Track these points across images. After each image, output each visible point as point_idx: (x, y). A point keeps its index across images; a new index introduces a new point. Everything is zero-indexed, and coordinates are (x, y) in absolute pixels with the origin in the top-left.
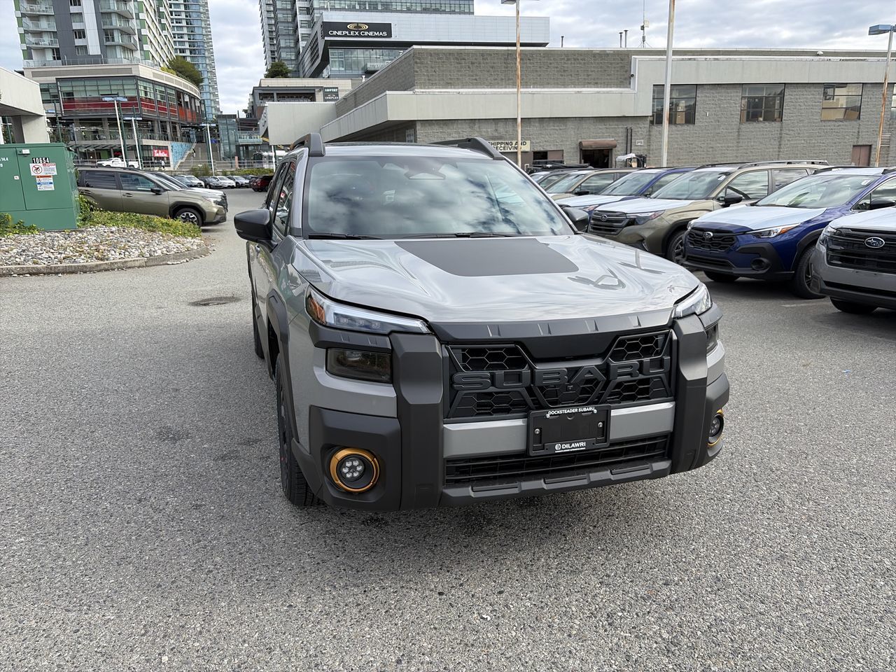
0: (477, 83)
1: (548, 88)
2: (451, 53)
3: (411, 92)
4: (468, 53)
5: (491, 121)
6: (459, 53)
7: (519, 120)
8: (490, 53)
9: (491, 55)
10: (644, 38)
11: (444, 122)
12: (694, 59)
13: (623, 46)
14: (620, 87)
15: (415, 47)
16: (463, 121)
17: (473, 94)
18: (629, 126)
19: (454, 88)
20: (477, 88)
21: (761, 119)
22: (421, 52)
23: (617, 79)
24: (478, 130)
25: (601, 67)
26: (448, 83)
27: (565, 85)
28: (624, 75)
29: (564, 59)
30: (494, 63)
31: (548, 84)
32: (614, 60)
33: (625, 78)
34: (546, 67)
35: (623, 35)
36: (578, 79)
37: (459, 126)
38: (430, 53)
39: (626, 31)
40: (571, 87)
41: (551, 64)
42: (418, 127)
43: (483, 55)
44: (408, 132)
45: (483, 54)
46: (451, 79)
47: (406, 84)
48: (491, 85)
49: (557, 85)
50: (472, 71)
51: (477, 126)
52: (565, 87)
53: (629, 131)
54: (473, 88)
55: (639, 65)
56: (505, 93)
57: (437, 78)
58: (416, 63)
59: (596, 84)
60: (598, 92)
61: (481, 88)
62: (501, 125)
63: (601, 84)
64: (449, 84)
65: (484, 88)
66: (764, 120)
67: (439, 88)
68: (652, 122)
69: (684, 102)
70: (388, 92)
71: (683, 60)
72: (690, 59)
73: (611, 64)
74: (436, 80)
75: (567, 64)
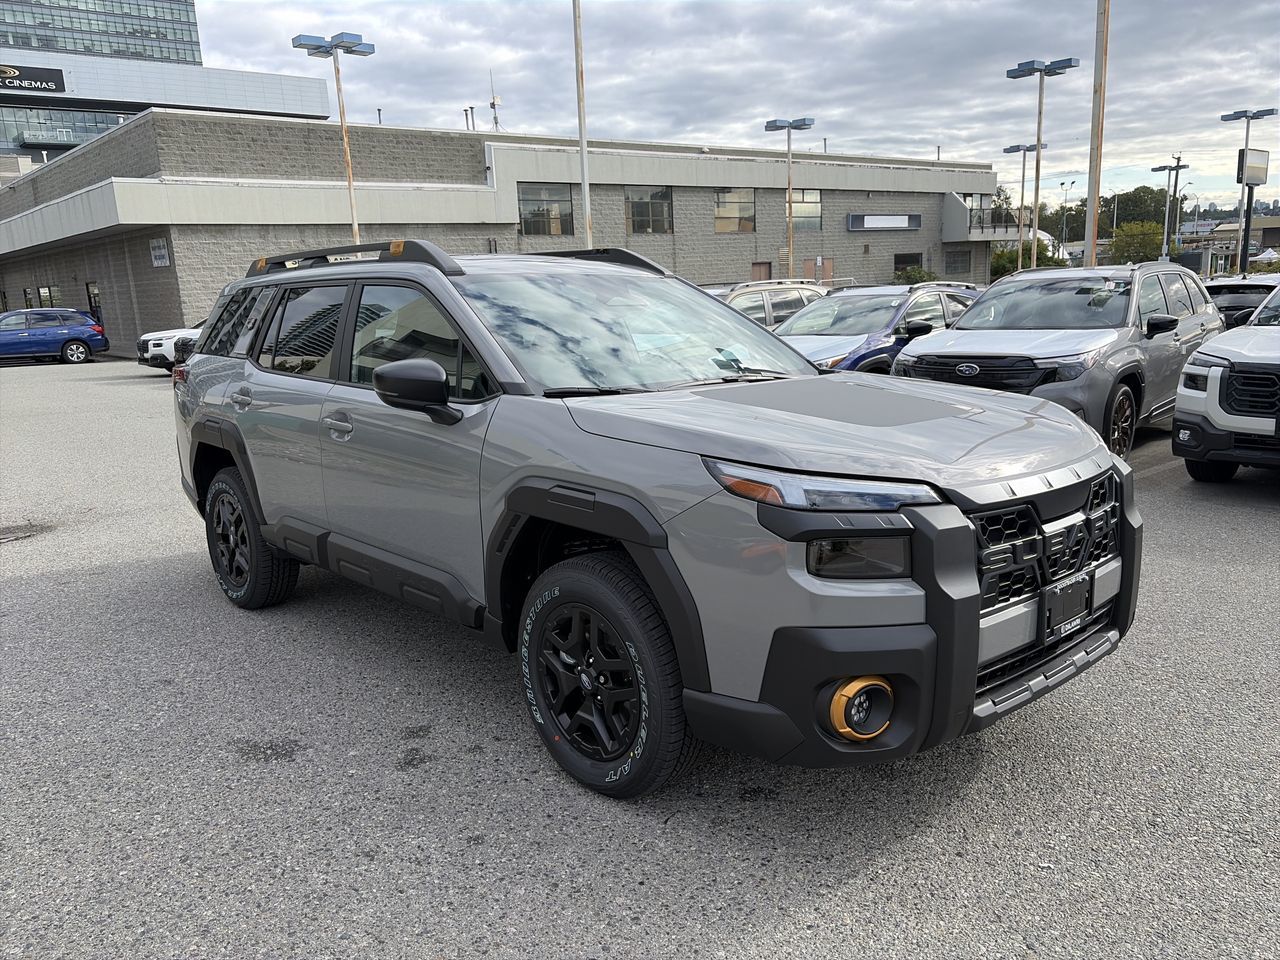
0: (263, 170)
1: (373, 181)
2: (216, 123)
3: (157, 181)
4: (245, 125)
5: (294, 227)
6: (231, 123)
7: (356, 227)
8: (280, 127)
9: (281, 129)
10: (495, 118)
11: (217, 228)
12: (564, 151)
13: (471, 128)
14: (474, 184)
15: (154, 109)
16: (249, 228)
17: (261, 186)
18: (492, 237)
19: (229, 177)
20: (265, 178)
21: (650, 230)
22: (165, 119)
23: (469, 172)
24: (274, 240)
25: (445, 156)
26: (217, 169)
27: (397, 178)
28: (476, 167)
29: (392, 141)
30: (289, 142)
31: (373, 175)
32: (461, 145)
33: (479, 172)
34: (367, 151)
35: (469, 112)
36: (415, 171)
37: (243, 235)
38: (182, 121)
39: (472, 108)
40: (407, 182)
41: (374, 147)
42: (174, 235)
43: (269, 129)
44: (154, 243)
45: (269, 127)
46: (221, 163)
47: (146, 167)
48: (287, 175)
49: (386, 177)
50: (255, 153)
51: (271, 234)
52: (397, 182)
53: (492, 243)
54: (258, 178)
55: (495, 153)
56: (311, 187)
57: (198, 161)
58: (159, 135)
59: (441, 178)
60: (445, 190)
61: (272, 178)
62: (309, 233)
63: (447, 177)
64: (217, 171)
65: (276, 178)
66: (654, 231)
67: (204, 176)
68: (520, 232)
69: (556, 205)
70: (114, 179)
71: (550, 150)
72: (558, 150)
73: (458, 151)
74: (196, 163)
75: (398, 148)
